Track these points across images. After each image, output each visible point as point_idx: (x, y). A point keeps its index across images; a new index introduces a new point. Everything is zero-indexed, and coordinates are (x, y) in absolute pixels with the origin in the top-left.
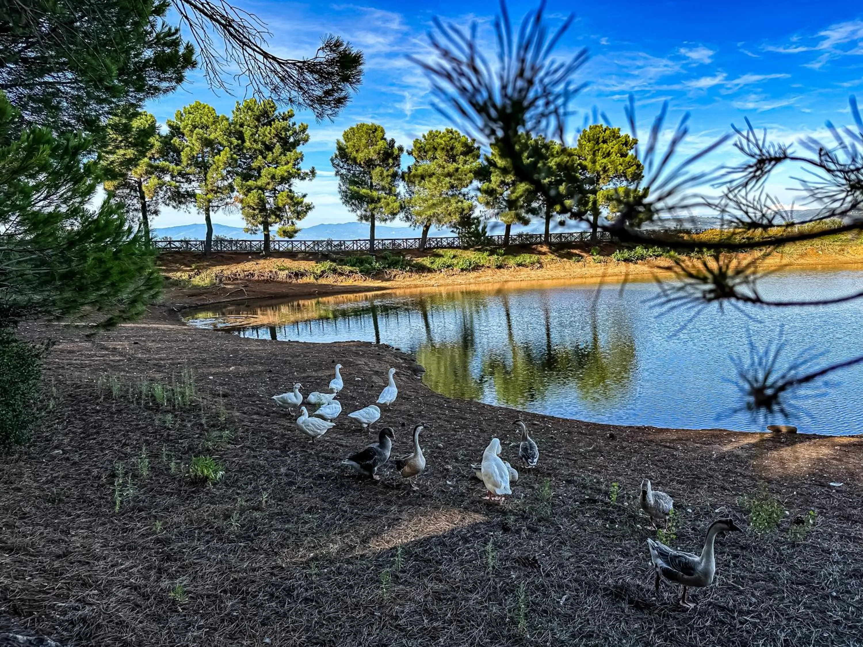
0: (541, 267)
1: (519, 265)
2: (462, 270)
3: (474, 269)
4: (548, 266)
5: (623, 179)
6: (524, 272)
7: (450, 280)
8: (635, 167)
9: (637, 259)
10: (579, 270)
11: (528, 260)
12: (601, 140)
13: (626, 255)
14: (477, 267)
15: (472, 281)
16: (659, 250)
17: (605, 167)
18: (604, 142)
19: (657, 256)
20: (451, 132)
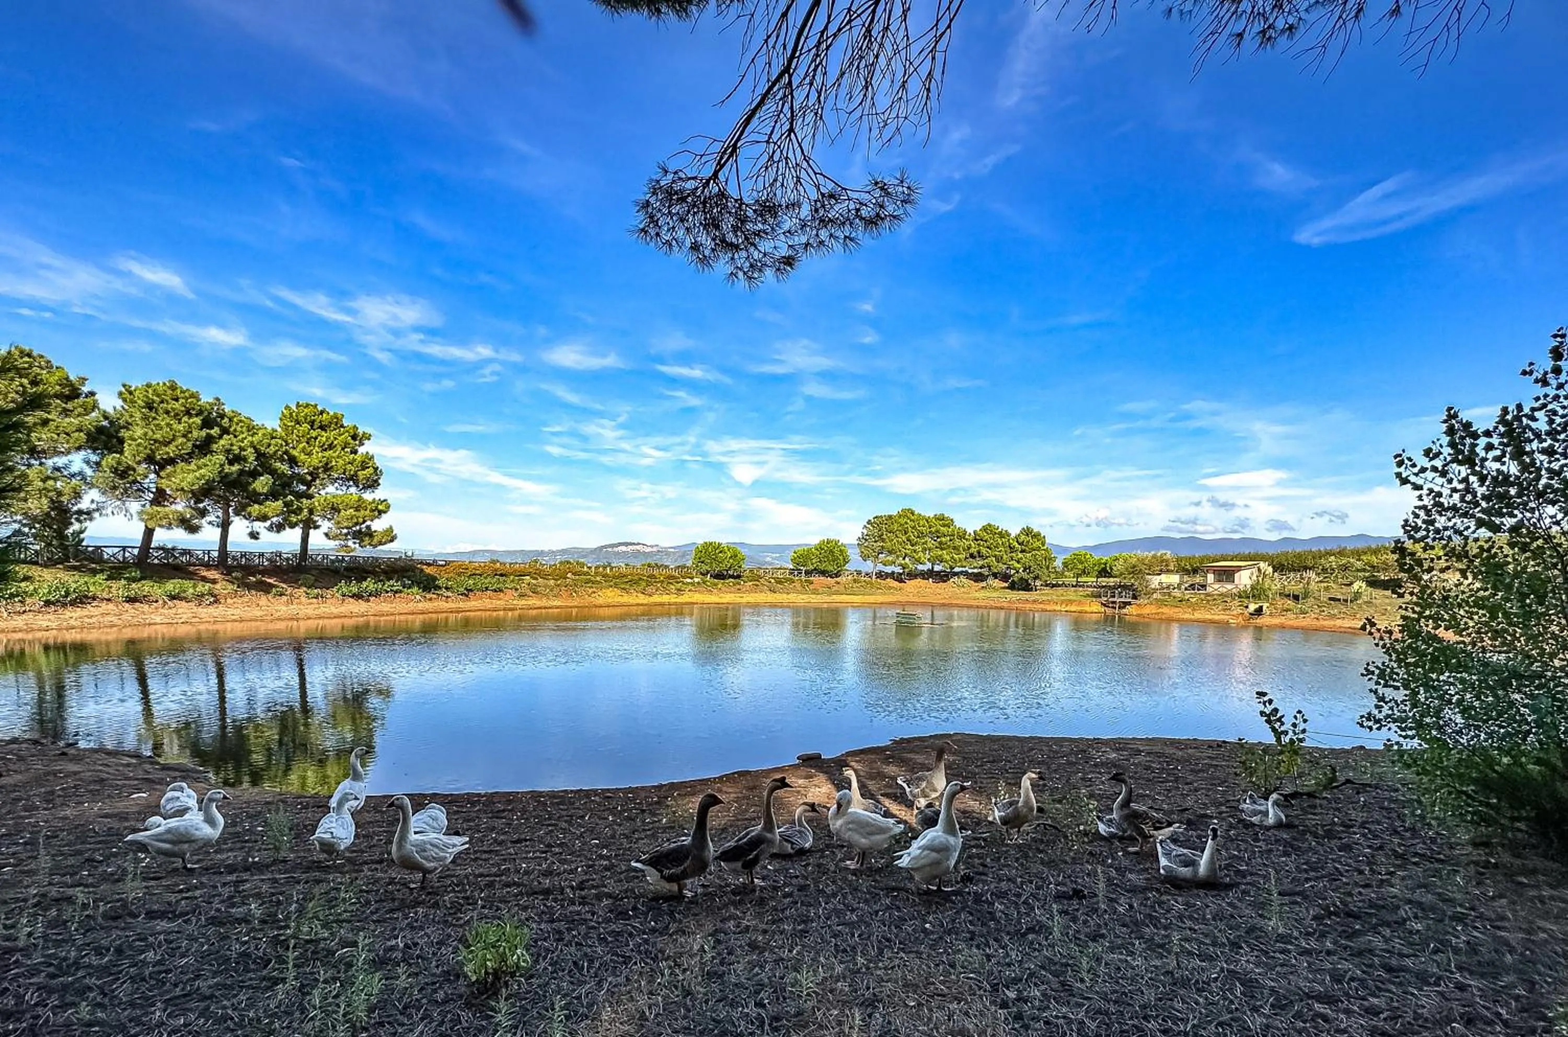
0: (217, 601)
1: (173, 598)
2: (48, 603)
3: (73, 603)
4: (229, 601)
5: (351, 483)
6: (184, 610)
7: (19, 622)
8: (371, 470)
9: (370, 595)
10: (284, 608)
11: (191, 590)
12: (317, 425)
13: (355, 590)
14: (82, 600)
15: (72, 622)
16: (397, 586)
17: (327, 464)
18: (322, 428)
19: (396, 592)
20: (29, 355)
